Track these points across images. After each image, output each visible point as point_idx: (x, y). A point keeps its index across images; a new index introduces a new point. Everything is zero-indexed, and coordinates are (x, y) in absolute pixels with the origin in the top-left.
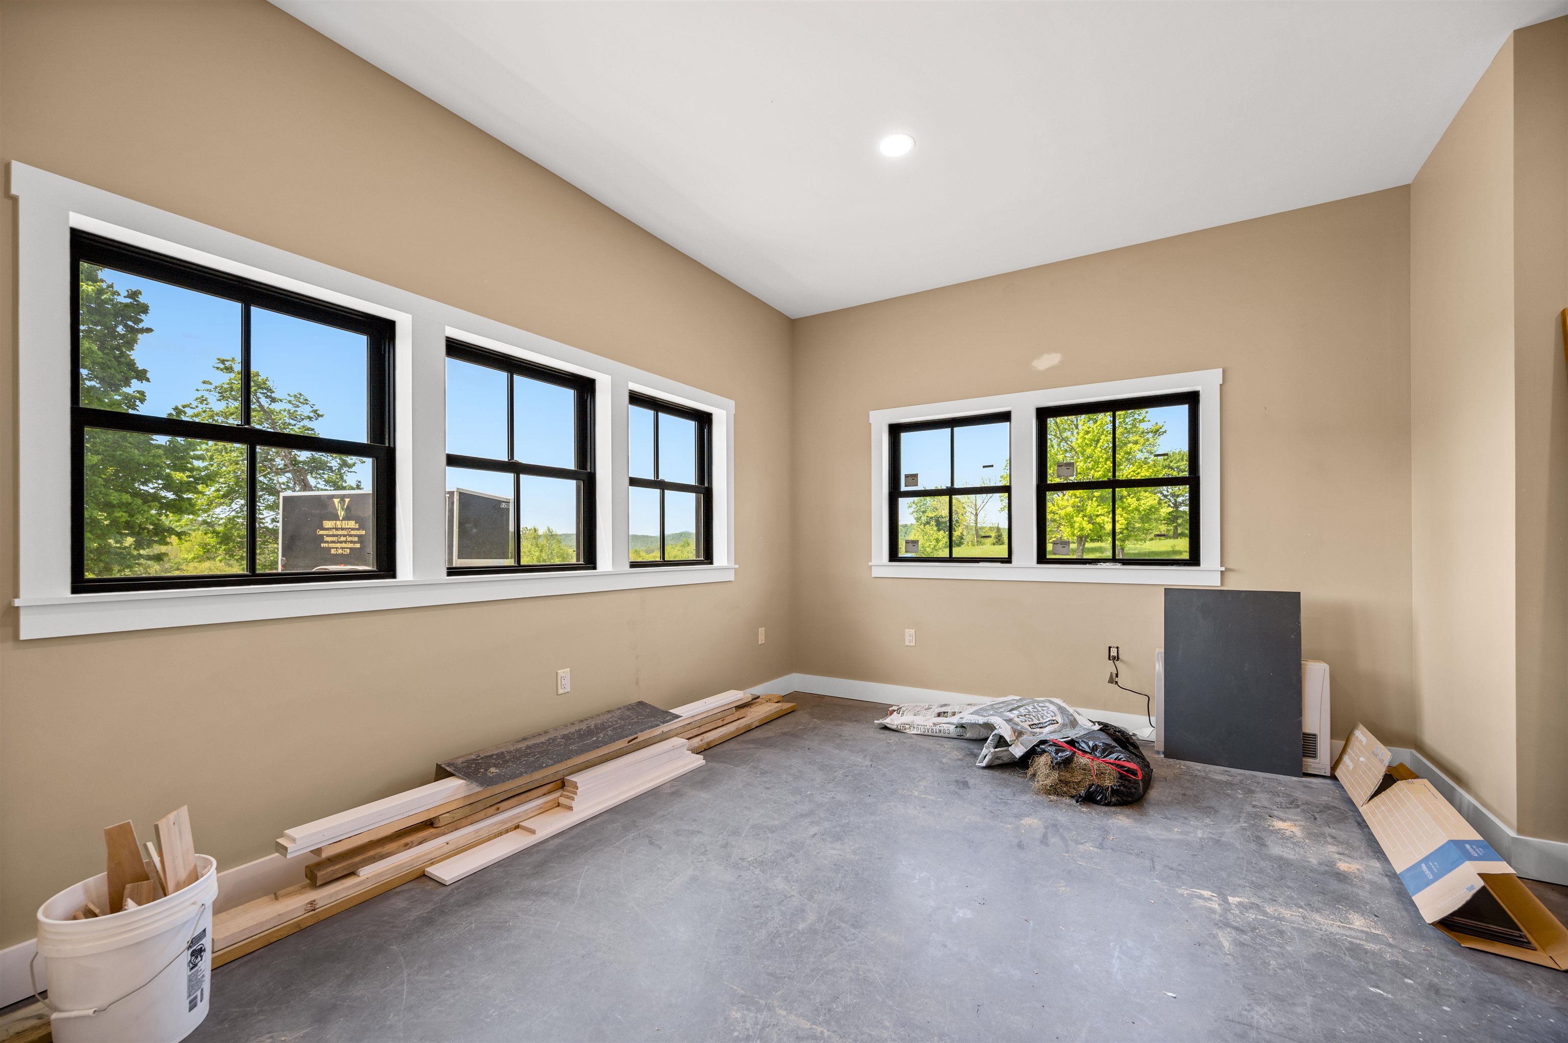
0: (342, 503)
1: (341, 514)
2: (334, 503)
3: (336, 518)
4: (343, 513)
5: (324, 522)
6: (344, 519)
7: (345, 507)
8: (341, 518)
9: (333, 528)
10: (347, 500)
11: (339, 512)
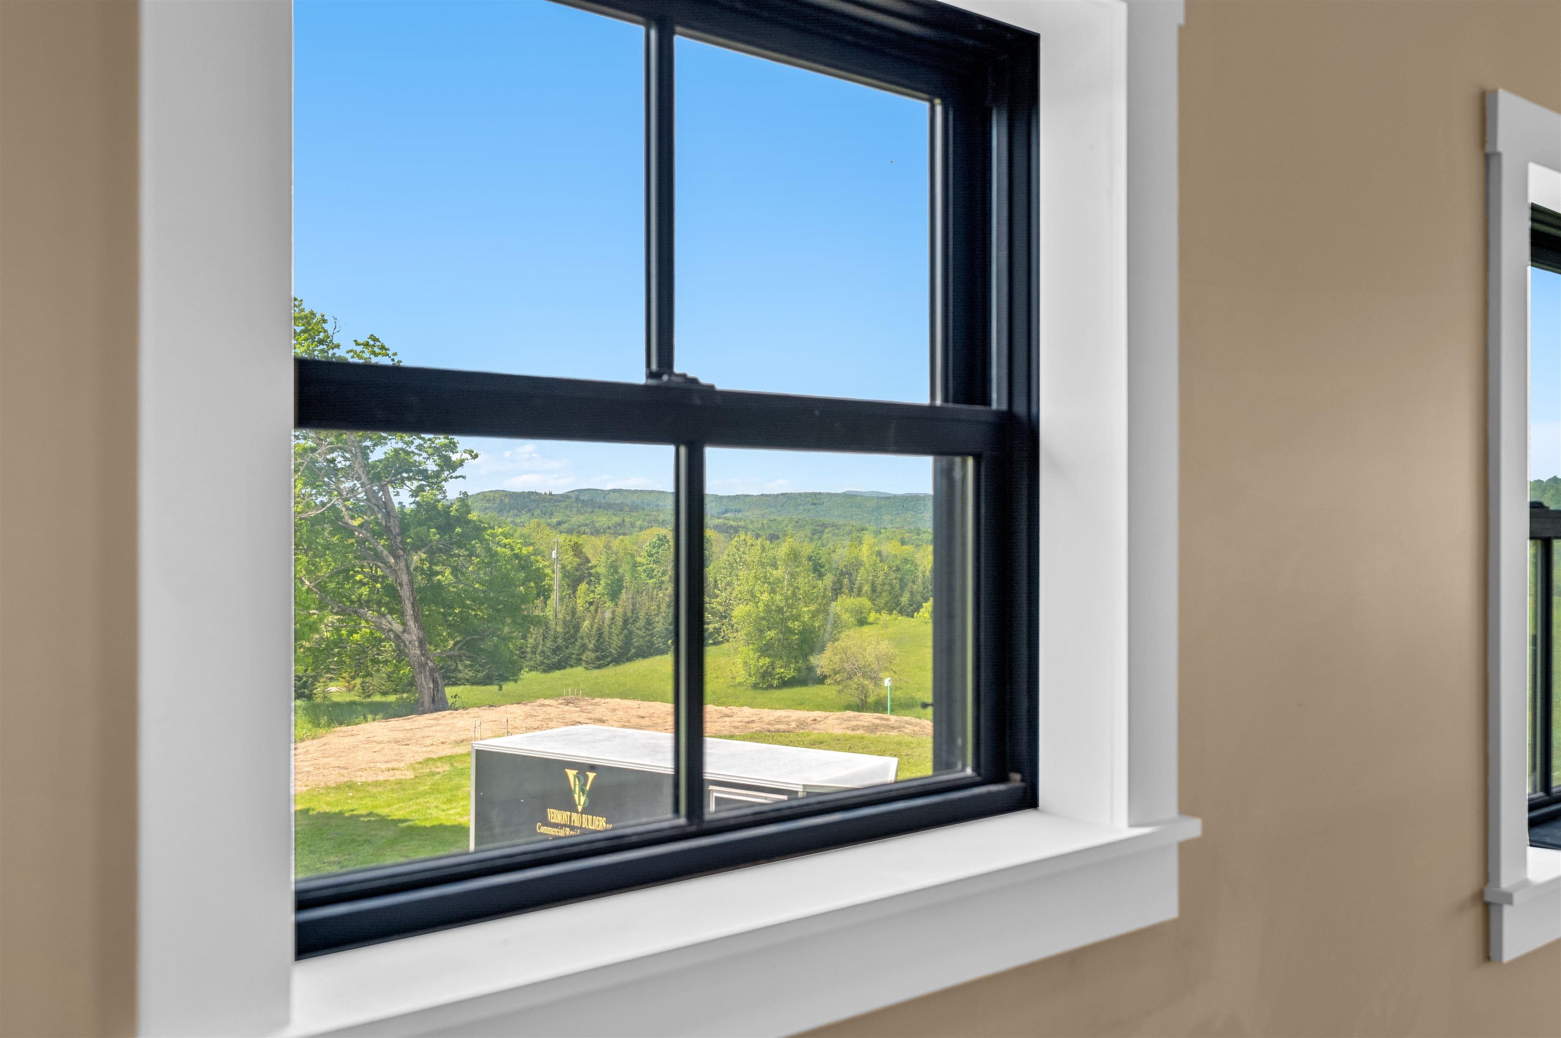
0: (582, 778)
1: (581, 800)
2: (566, 777)
3: (570, 806)
4: (583, 799)
5: (550, 811)
6: (585, 811)
7: (588, 788)
8: (580, 808)
9: (566, 826)
10: (591, 775)
11: (576, 796)
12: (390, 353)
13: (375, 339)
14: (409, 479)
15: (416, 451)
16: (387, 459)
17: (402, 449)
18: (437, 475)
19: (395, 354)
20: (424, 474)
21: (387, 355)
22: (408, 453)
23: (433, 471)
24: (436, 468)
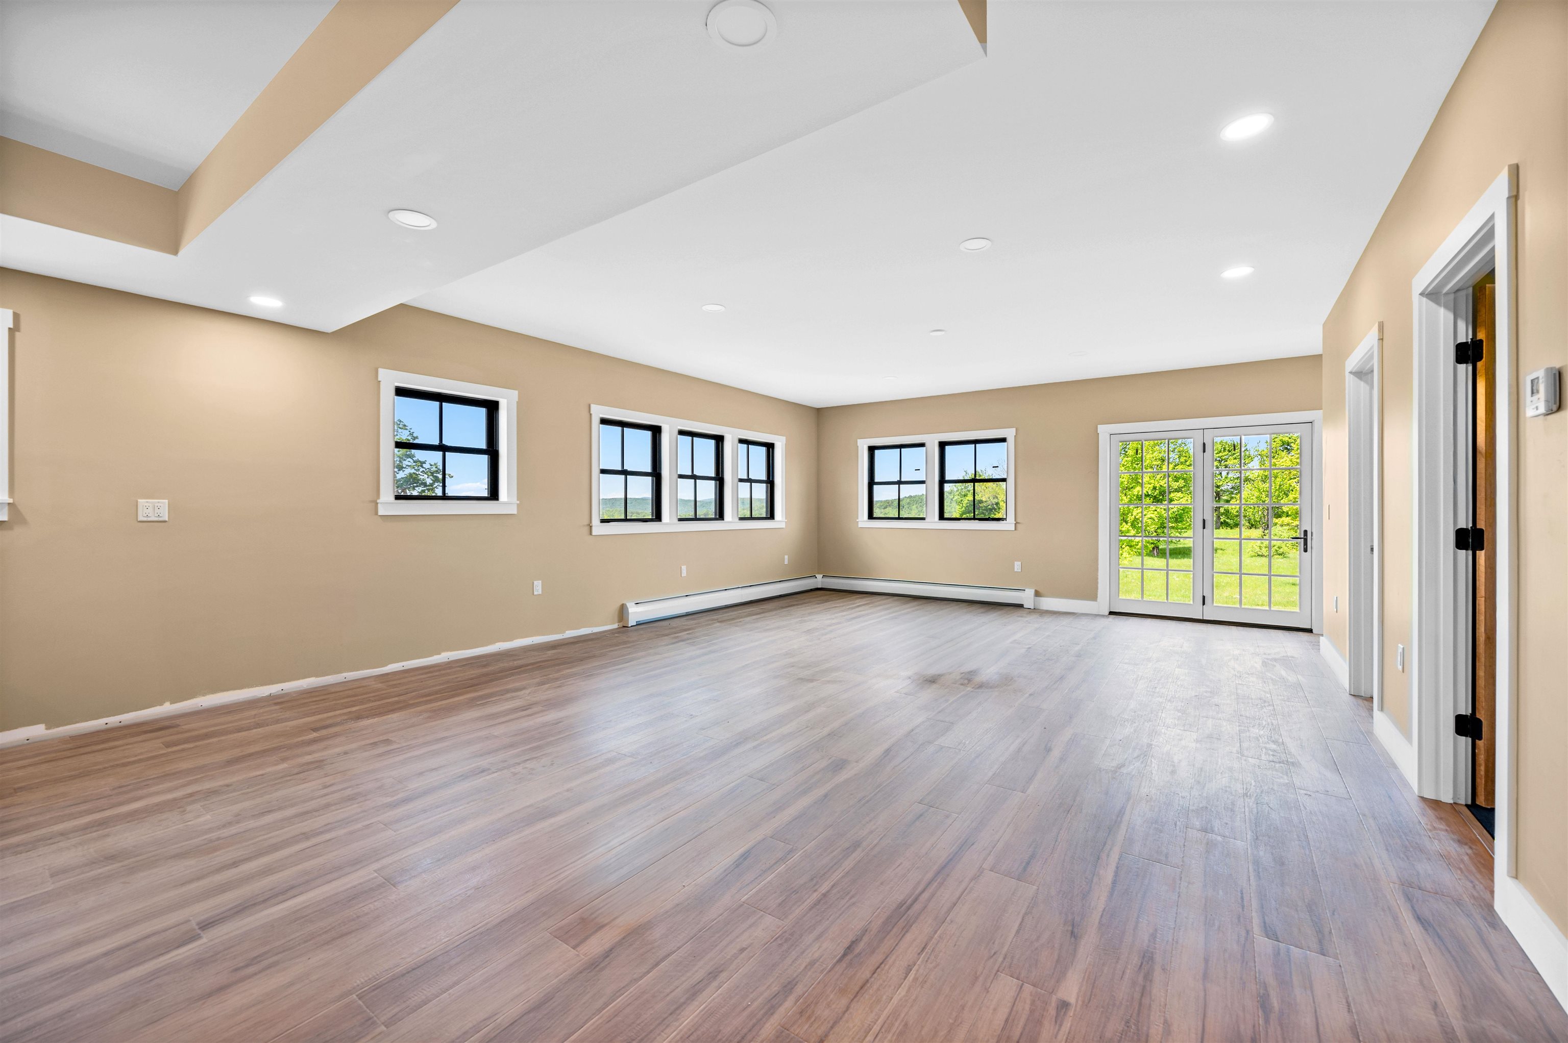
12: (408, 428)
13: (400, 421)
14: (417, 486)
15: (421, 474)
16: (406, 478)
17: (414, 473)
18: (431, 485)
19: (411, 429)
20: (425, 485)
21: (407, 429)
22: (417, 475)
23: (430, 483)
24: (431, 482)
